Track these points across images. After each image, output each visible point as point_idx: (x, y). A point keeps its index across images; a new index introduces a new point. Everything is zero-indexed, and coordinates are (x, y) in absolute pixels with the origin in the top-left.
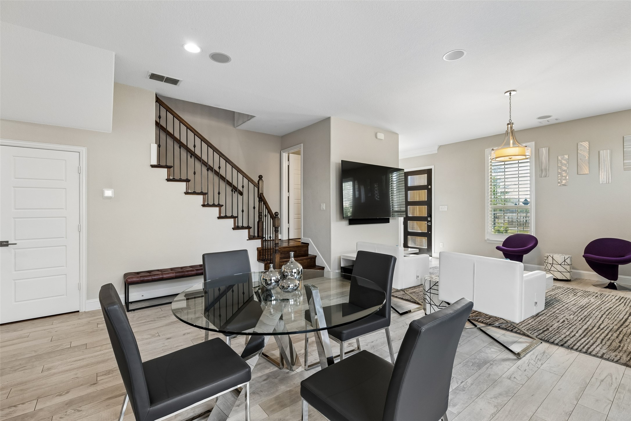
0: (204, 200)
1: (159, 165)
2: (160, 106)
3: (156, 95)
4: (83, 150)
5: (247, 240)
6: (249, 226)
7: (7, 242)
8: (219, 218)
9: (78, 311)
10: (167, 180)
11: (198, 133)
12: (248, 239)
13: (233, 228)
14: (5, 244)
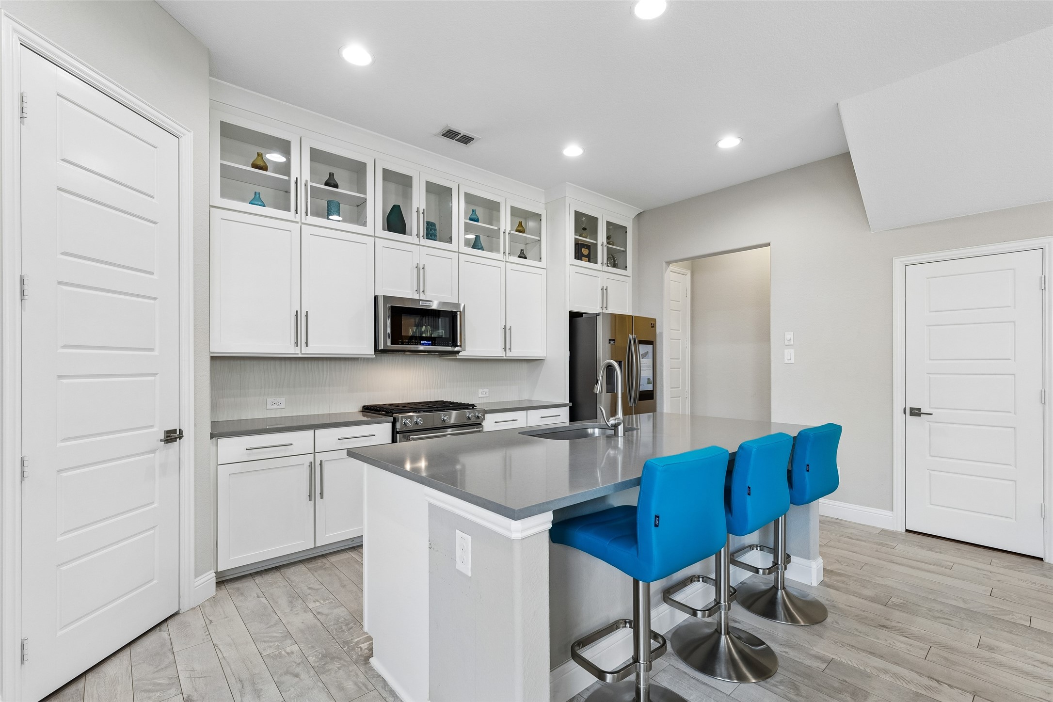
4: (1050, 243)
7: (919, 409)
9: (1041, 559)
14: (916, 412)
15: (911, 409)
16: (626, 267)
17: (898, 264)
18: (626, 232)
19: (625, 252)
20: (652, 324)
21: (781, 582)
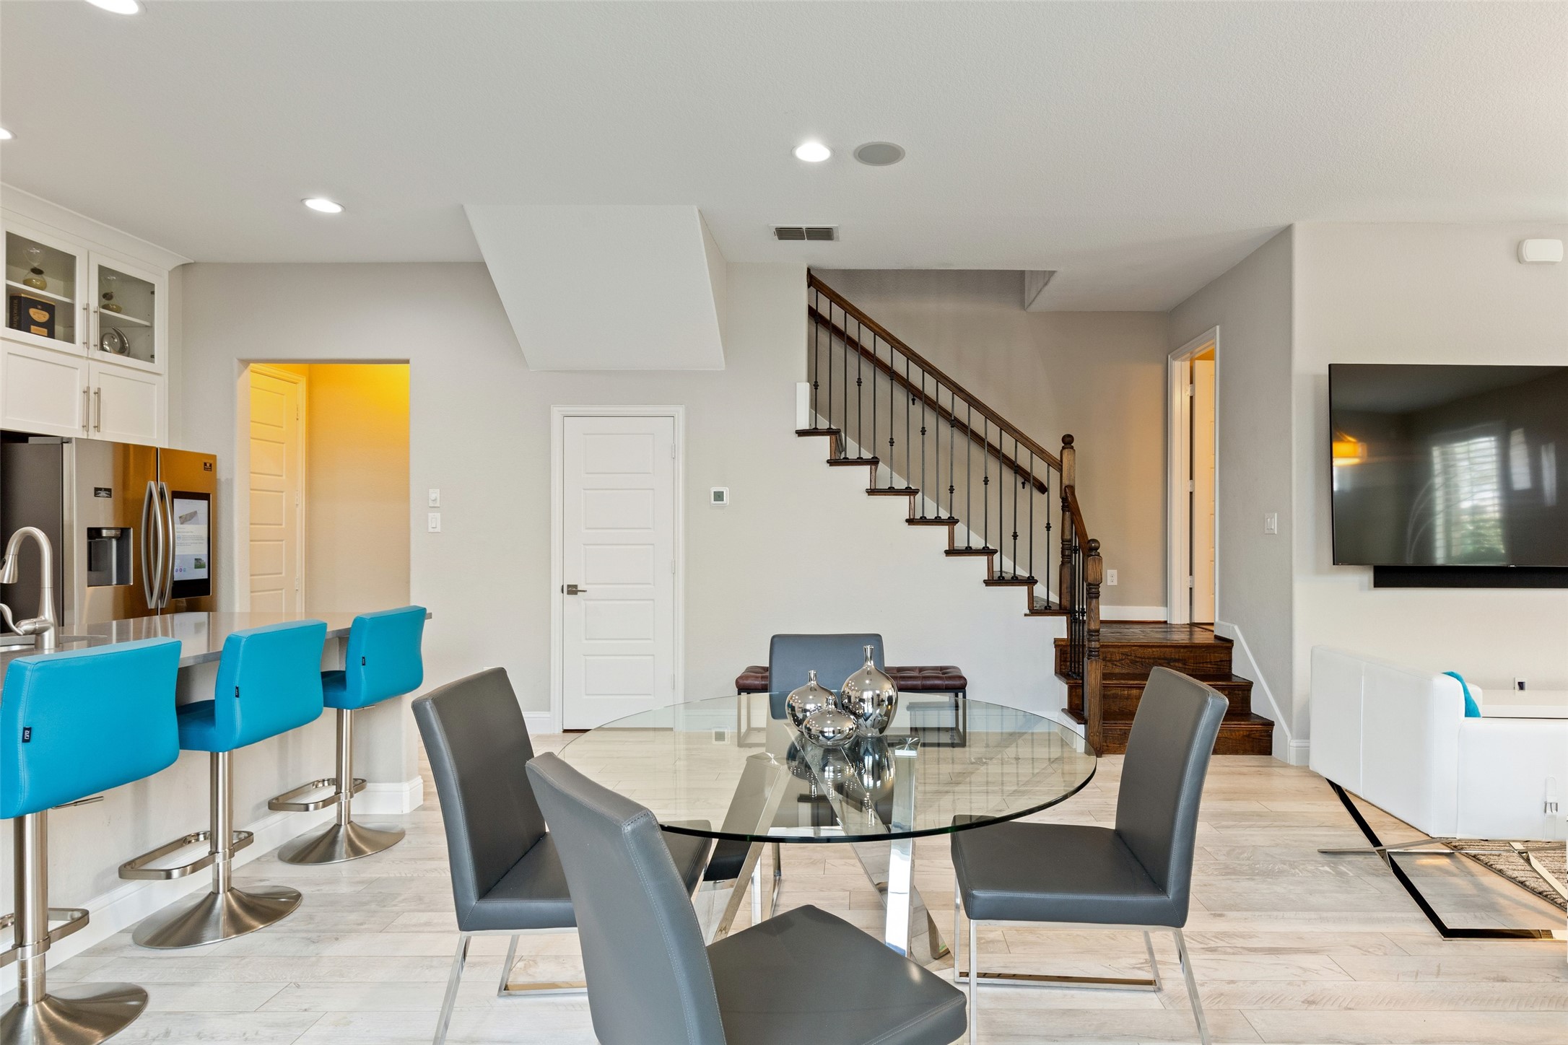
0: (912, 508)
1: (816, 428)
2: (817, 293)
3: (809, 270)
4: (679, 411)
5: (1026, 615)
6: (1033, 577)
7: (576, 586)
8: (948, 553)
9: (671, 729)
10: (828, 462)
11: (899, 343)
12: (1028, 612)
13: (985, 581)
14: (573, 590)
15: (569, 586)
16: (153, 356)
17: (556, 412)
18: (153, 293)
19: (150, 328)
20: (209, 465)
21: (345, 815)
